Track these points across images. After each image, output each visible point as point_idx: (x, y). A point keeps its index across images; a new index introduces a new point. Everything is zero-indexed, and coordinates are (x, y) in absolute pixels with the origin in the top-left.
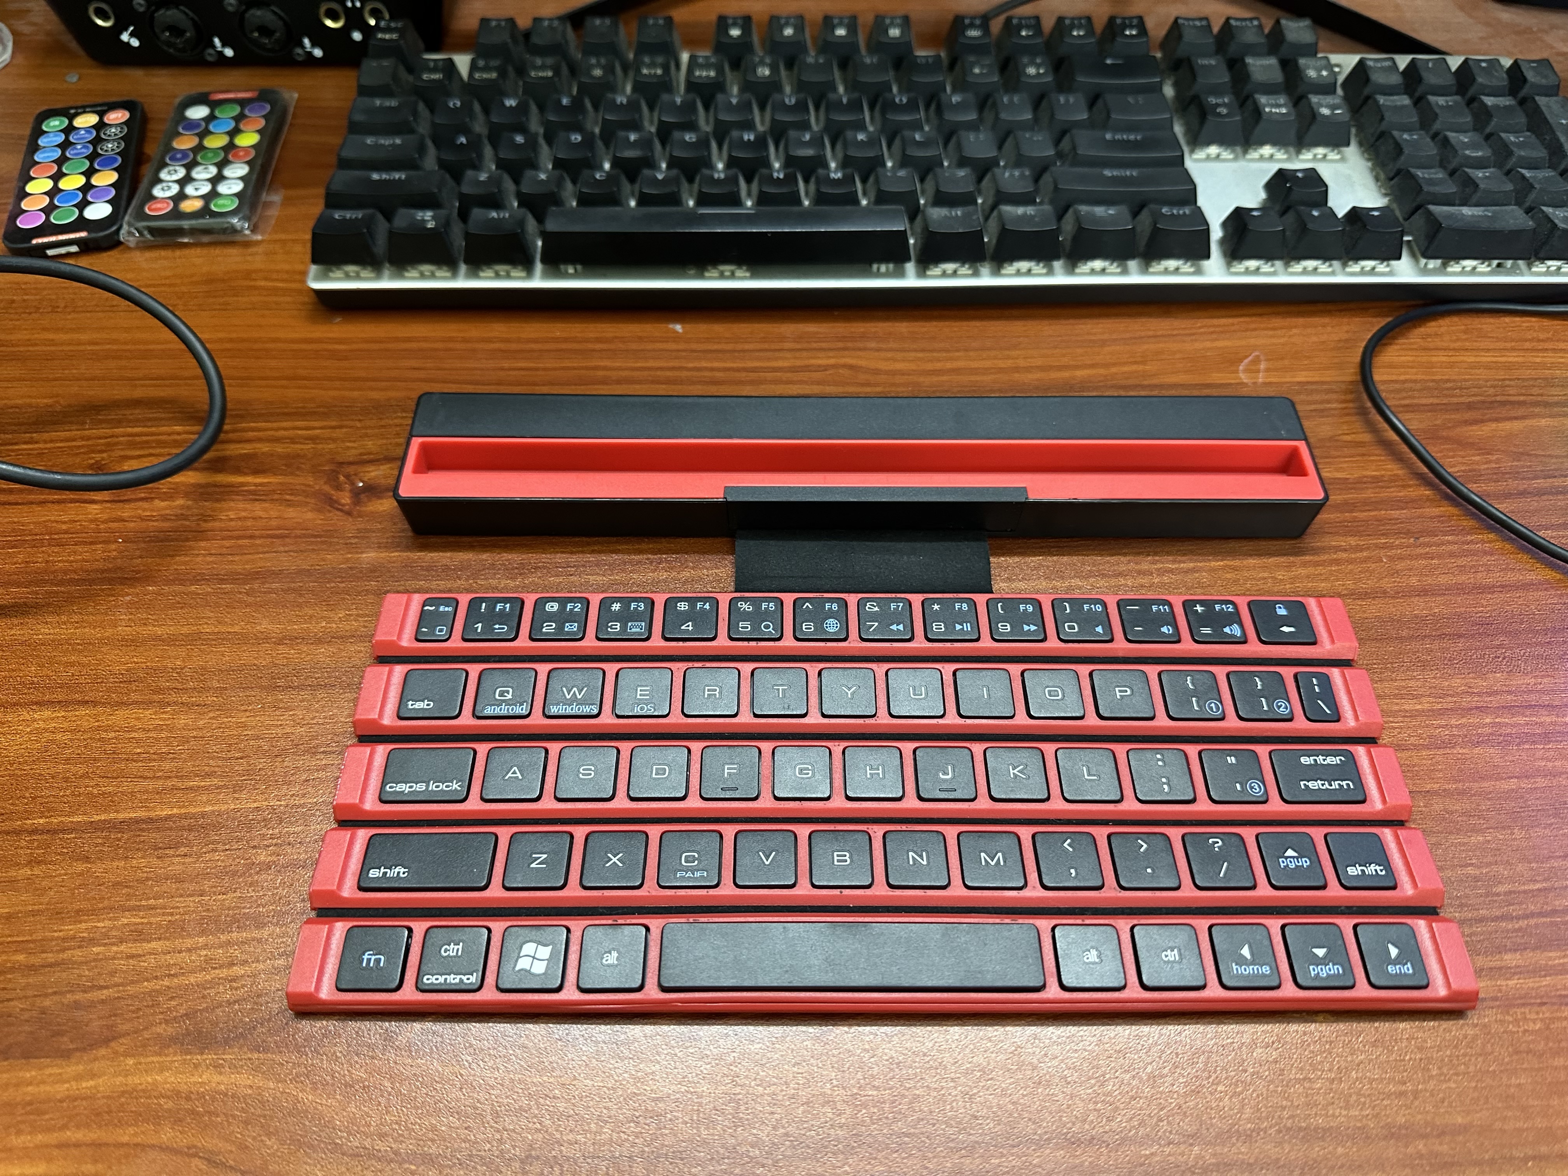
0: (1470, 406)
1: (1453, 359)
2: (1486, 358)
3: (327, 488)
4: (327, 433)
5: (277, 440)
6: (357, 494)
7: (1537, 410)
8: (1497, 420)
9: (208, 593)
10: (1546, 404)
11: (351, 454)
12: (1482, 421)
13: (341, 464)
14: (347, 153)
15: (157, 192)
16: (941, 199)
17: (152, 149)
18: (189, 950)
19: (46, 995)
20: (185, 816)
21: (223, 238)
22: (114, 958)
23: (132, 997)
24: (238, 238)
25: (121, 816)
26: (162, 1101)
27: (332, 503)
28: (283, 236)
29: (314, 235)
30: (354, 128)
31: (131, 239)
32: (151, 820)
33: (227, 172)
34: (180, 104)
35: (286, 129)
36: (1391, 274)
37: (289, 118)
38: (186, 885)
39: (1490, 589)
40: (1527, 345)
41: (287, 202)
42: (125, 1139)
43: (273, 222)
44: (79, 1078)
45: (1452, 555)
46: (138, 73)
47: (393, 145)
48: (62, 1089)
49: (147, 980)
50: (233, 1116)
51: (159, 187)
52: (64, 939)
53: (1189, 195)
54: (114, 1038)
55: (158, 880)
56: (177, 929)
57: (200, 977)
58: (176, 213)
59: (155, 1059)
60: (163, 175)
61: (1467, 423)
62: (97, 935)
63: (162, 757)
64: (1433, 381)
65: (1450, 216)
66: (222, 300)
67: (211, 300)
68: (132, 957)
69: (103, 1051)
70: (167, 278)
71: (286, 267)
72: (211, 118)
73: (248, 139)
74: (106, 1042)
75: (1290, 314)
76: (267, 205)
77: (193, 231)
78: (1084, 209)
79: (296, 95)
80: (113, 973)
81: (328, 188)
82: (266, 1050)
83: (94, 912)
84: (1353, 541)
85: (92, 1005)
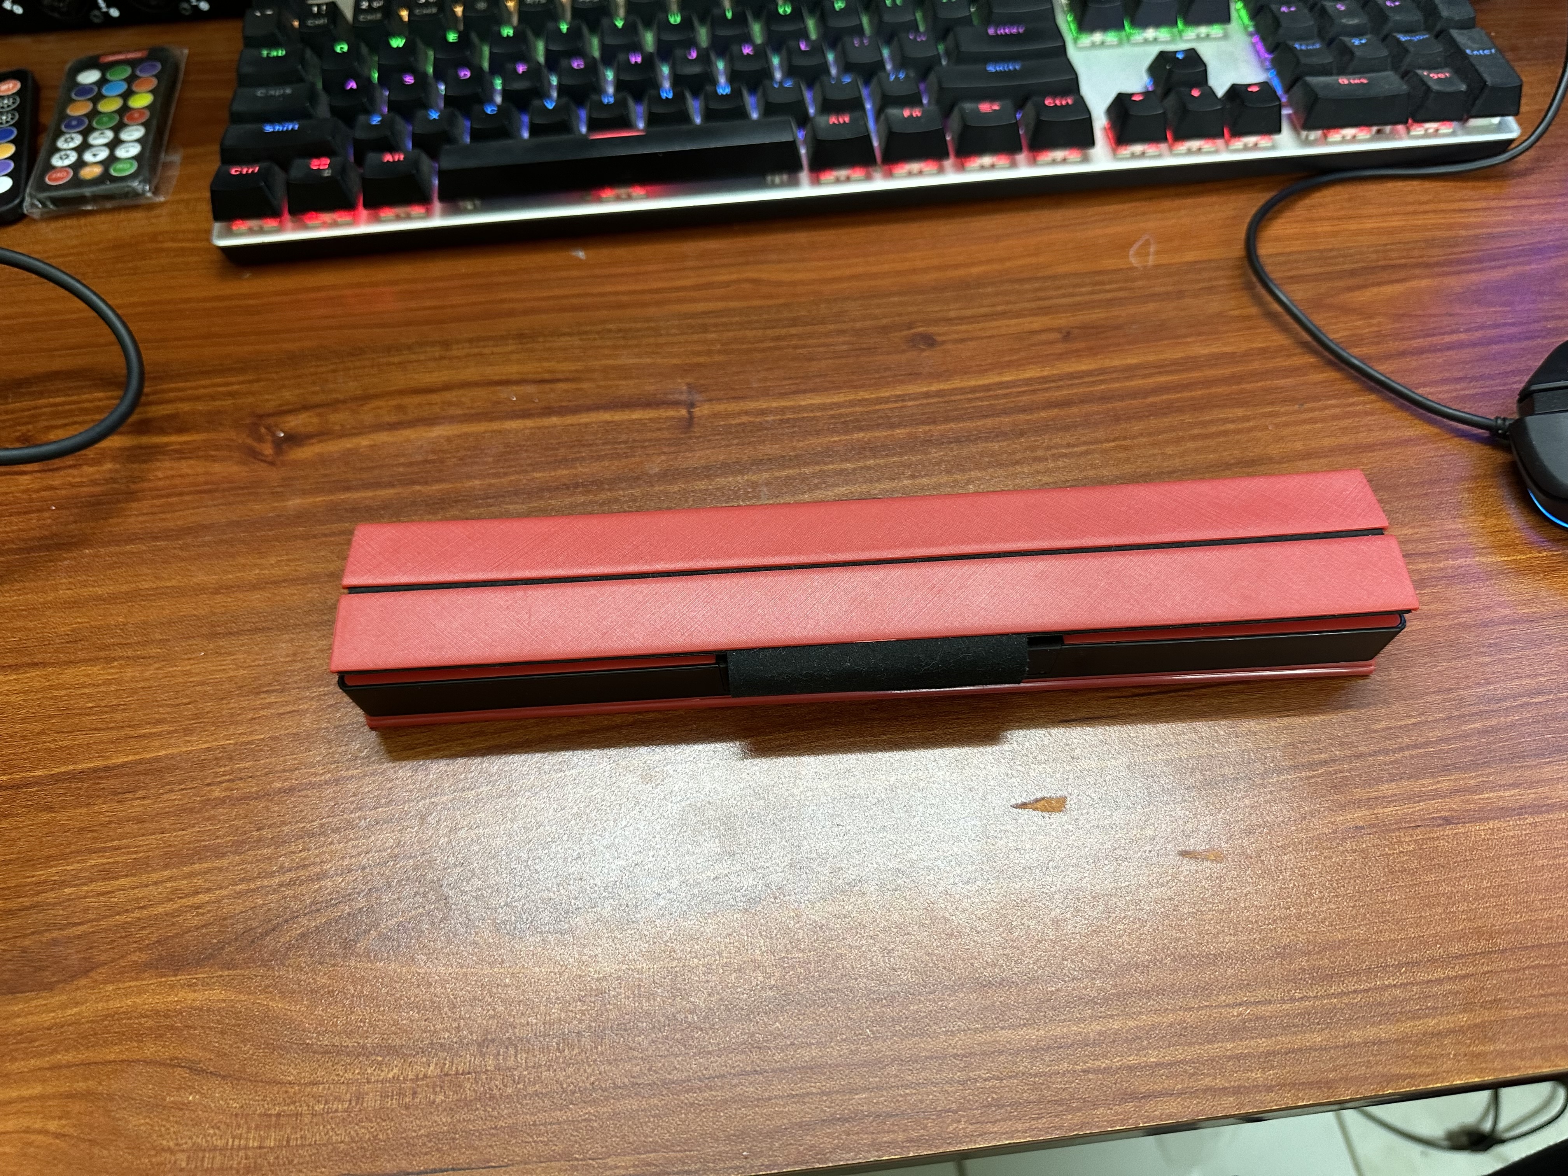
0: (1353, 273)
1: (1336, 228)
2: (1369, 224)
3: (249, 441)
4: (243, 388)
5: (197, 398)
6: (279, 444)
7: (1417, 271)
8: (1379, 284)
9: (144, 552)
10: (1427, 265)
11: (270, 406)
12: (1365, 286)
13: (261, 417)
14: (238, 107)
15: (56, 161)
16: (828, 106)
17: (47, 118)
18: (155, 883)
19: (25, 936)
20: (140, 762)
21: (126, 202)
22: (85, 897)
23: (106, 930)
24: (143, 201)
25: (80, 767)
26: (143, 1020)
27: (254, 454)
28: (186, 196)
29: (213, 192)
30: (244, 81)
31: (34, 210)
32: (107, 768)
33: (124, 136)
34: (70, 69)
35: (179, 86)
36: (1273, 147)
37: (181, 76)
38: (147, 825)
39: (1370, 447)
40: (1410, 208)
41: (186, 160)
42: (112, 1057)
43: (174, 183)
44: (64, 1006)
45: (1335, 418)
46: (24, 42)
47: (284, 96)
48: (47, 1018)
49: (118, 914)
50: (210, 1028)
51: (57, 156)
52: (37, 884)
53: (1072, 85)
54: (92, 969)
55: (120, 822)
56: (142, 865)
57: (169, 907)
58: (76, 182)
59: (132, 984)
60: (61, 144)
61: (1350, 289)
62: (68, 878)
63: (113, 709)
64: (1317, 251)
65: (1327, 86)
66: (130, 265)
67: (120, 265)
68: (103, 894)
69: (83, 982)
70: (76, 246)
71: (192, 226)
72: (102, 82)
73: (142, 101)
74: (86, 972)
75: (1179, 196)
76: (167, 166)
77: (95, 199)
78: (968, 106)
79: (186, 51)
80: (86, 910)
81: (222, 145)
82: (235, 967)
83: (63, 857)
84: (1240, 412)
85: (69, 940)
